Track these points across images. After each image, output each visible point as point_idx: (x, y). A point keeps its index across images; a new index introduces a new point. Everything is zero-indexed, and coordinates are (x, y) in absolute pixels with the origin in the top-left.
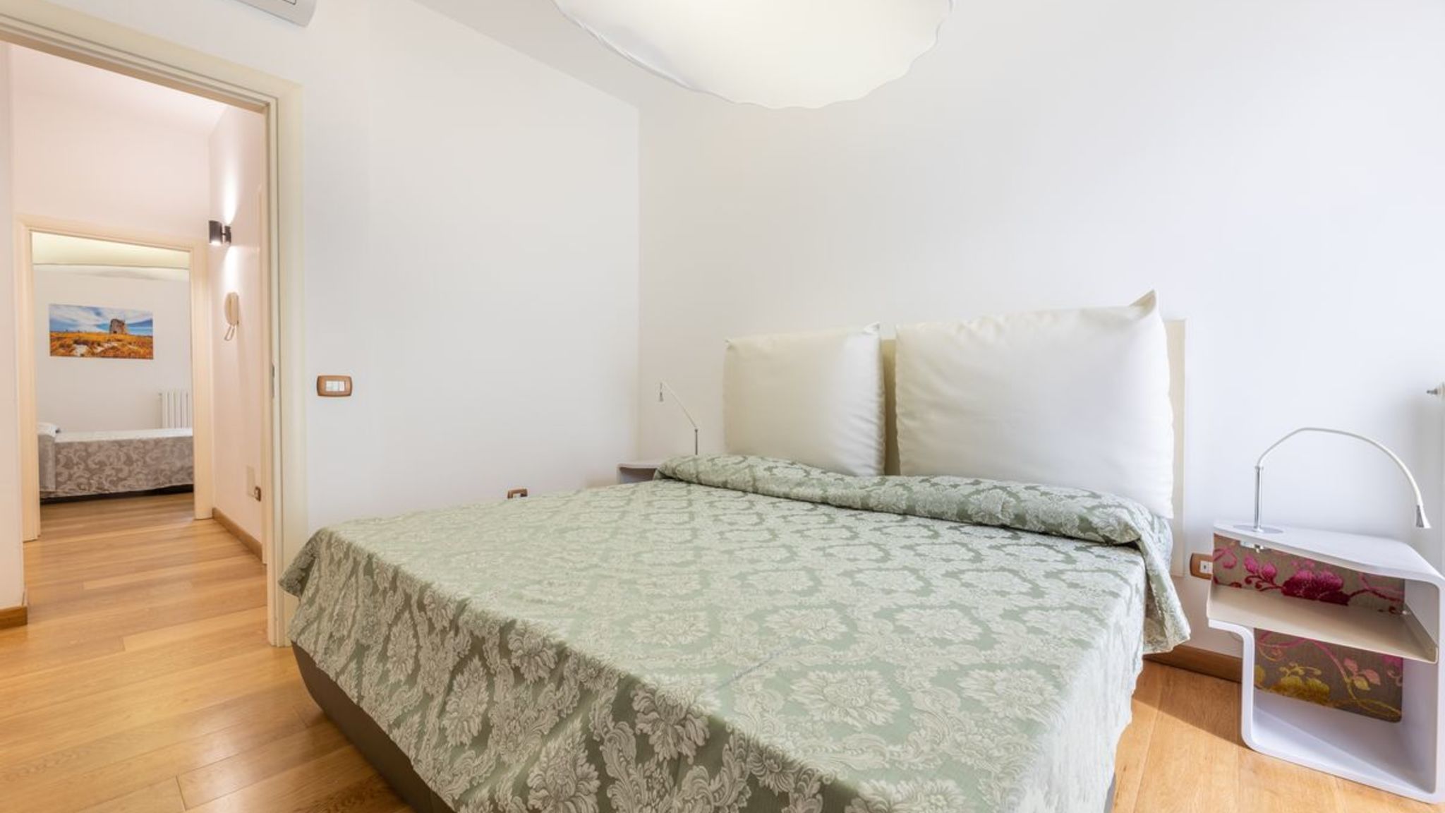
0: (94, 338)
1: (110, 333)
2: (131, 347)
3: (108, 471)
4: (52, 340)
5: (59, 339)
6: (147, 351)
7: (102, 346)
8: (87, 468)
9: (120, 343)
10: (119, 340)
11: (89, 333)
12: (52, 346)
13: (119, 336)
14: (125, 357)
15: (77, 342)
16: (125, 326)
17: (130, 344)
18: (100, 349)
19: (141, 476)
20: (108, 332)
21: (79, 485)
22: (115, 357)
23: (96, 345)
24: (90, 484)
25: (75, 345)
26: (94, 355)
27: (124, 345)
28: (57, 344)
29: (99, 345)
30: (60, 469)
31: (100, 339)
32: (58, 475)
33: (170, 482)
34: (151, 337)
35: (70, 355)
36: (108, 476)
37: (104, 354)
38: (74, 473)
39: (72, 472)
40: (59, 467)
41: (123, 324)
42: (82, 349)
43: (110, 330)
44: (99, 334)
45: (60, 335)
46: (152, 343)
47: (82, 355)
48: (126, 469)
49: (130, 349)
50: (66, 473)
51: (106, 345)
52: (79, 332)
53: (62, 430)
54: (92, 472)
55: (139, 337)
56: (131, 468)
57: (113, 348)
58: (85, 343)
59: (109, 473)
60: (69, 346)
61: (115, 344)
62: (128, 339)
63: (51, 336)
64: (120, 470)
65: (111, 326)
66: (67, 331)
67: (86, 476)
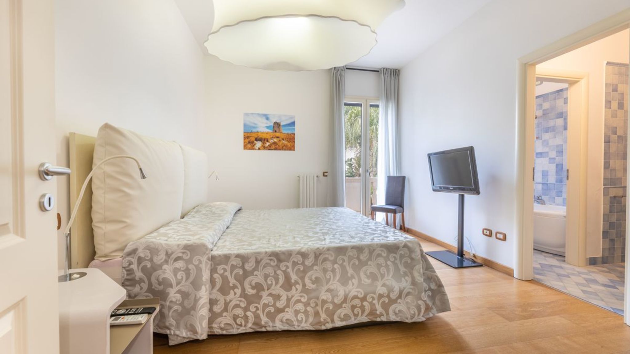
0: (265, 136)
1: (273, 133)
2: (283, 141)
3: (266, 299)
4: (245, 138)
5: (248, 137)
6: (292, 144)
7: (269, 142)
8: (244, 295)
9: (278, 139)
10: (278, 137)
11: (263, 133)
12: (244, 143)
13: (278, 134)
14: (280, 150)
15: (257, 140)
16: (281, 127)
17: (283, 140)
18: (268, 144)
19: (300, 307)
20: (272, 131)
21: (235, 318)
22: (276, 149)
23: (266, 141)
24: (246, 318)
25: (255, 142)
26: (264, 148)
27: (280, 141)
28: (247, 141)
29: (267, 141)
30: (216, 295)
31: (267, 136)
32: (212, 302)
33: (333, 321)
34: (294, 134)
35: (253, 149)
36: (266, 306)
37: (269, 148)
38: (231, 301)
39: (228, 298)
40: (215, 291)
41: (280, 125)
42: (259, 144)
43: (273, 130)
44: (267, 133)
45: (248, 135)
46: (294, 139)
47: (259, 149)
48: (284, 295)
49: (283, 143)
50: (221, 299)
51: (271, 141)
52: (258, 132)
53: (243, 208)
54: (250, 300)
55: (288, 134)
56: (290, 294)
57: (274, 143)
58: (260, 140)
59: (266, 302)
60: (253, 142)
61: (275, 140)
62: (282, 136)
63: (244, 136)
64: (277, 297)
65: (274, 127)
66: (252, 132)
67: (243, 305)
